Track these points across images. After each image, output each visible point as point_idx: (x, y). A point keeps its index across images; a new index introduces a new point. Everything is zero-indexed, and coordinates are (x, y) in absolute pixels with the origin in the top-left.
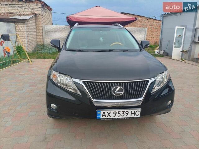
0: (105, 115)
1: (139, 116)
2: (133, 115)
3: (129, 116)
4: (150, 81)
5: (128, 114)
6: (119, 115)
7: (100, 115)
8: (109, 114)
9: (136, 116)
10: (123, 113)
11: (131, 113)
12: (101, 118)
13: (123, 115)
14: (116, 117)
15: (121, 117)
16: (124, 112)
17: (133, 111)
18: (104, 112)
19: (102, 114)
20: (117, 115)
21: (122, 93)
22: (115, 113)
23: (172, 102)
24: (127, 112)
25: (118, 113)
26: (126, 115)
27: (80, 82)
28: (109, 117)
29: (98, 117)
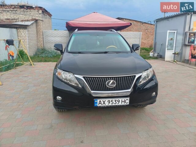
0: (101, 103)
1: (128, 104)
2: (123, 103)
3: (120, 104)
4: (137, 76)
5: (119, 102)
6: (112, 103)
7: (97, 103)
8: (104, 102)
9: (125, 104)
10: (115, 102)
11: (122, 102)
12: (98, 105)
13: (115, 103)
14: (110, 104)
15: (114, 104)
16: (116, 100)
17: (123, 99)
18: (100, 101)
19: (99, 103)
20: (111, 103)
21: (115, 85)
22: (109, 101)
23: (156, 94)
24: (118, 101)
25: (112, 102)
26: (117, 103)
27: (81, 77)
28: (104, 105)
29: (95, 105)
